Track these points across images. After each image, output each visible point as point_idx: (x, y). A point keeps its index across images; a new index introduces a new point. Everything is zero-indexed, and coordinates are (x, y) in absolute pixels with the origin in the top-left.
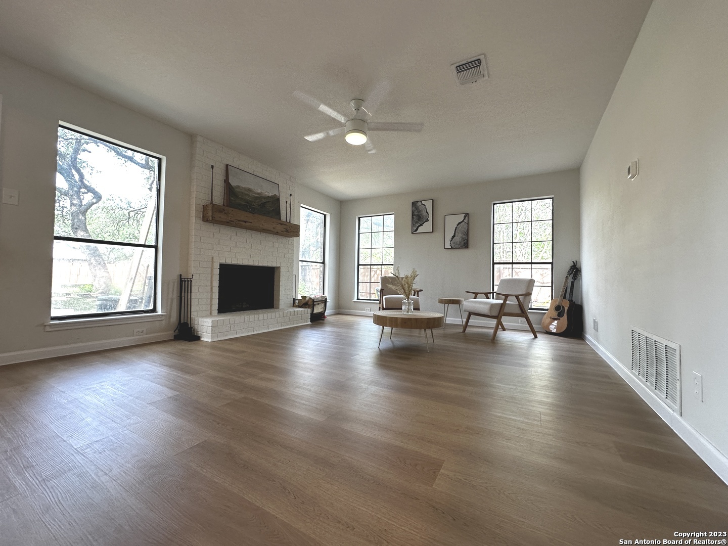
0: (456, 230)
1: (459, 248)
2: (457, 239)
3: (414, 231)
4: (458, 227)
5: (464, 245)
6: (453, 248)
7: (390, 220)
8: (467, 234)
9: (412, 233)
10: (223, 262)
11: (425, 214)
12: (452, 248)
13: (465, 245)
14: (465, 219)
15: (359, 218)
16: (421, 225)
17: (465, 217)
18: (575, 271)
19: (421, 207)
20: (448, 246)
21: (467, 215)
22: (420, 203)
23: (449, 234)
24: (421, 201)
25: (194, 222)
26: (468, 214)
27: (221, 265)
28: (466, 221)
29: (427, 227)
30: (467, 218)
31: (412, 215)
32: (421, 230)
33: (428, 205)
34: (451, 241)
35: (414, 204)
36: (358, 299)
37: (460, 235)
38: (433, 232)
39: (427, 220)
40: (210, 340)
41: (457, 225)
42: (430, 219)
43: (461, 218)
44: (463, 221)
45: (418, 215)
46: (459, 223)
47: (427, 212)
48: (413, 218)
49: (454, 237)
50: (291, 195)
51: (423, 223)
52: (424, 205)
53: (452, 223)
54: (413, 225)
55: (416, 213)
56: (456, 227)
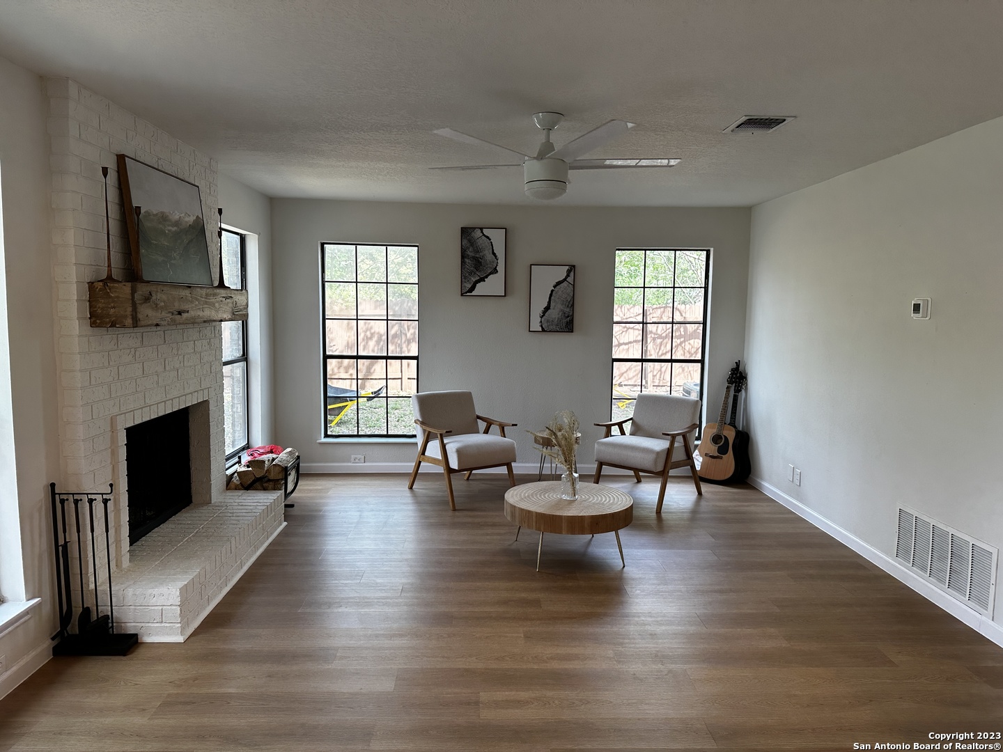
0: (551, 295)
1: (558, 331)
2: (554, 313)
3: (467, 291)
4: (556, 289)
5: (566, 327)
6: (546, 331)
8: (572, 305)
9: (462, 295)
11: (489, 257)
12: (543, 330)
13: (568, 325)
14: (568, 275)
15: (323, 244)
16: (482, 280)
17: (569, 272)
18: (738, 378)
19: (482, 242)
20: (536, 326)
21: (572, 268)
22: (478, 233)
23: (539, 304)
24: (481, 229)
25: (77, 332)
26: (574, 266)
28: (570, 279)
29: (493, 285)
30: (572, 274)
31: (463, 257)
32: (481, 289)
33: (497, 237)
34: (541, 317)
35: (466, 232)
36: (326, 436)
37: (560, 306)
38: (505, 296)
39: (495, 271)
40: (181, 639)
41: (555, 287)
42: (501, 268)
43: (561, 273)
44: (565, 280)
45: (473, 257)
46: (559, 283)
47: (494, 254)
48: (463, 263)
49: (547, 308)
51: (487, 277)
52: (488, 237)
53: (545, 280)
54: (464, 278)
55: (470, 253)
56: (552, 291)
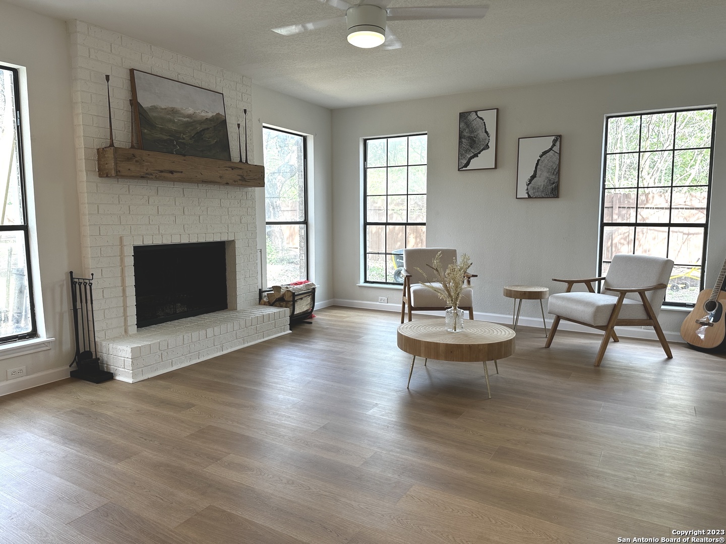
0: (537, 164)
1: (543, 198)
2: (540, 181)
3: (463, 167)
4: (542, 159)
5: (552, 193)
6: (532, 198)
7: (419, 145)
8: (558, 172)
9: (459, 170)
10: (139, 243)
11: (482, 135)
12: (529, 197)
13: (554, 191)
14: (554, 145)
15: (365, 141)
16: (476, 155)
17: (555, 142)
19: (477, 123)
20: (523, 193)
21: (558, 138)
22: (473, 116)
23: (526, 172)
24: (476, 112)
25: (85, 179)
26: (560, 136)
27: (137, 249)
28: (556, 149)
29: (485, 159)
30: (558, 143)
31: (460, 138)
32: (474, 164)
33: (489, 118)
34: (528, 185)
35: (463, 116)
36: (366, 281)
37: (545, 174)
38: (496, 168)
39: (487, 147)
40: (130, 381)
41: (541, 156)
42: (492, 144)
43: (547, 143)
44: (551, 149)
45: (469, 137)
46: (545, 153)
47: (486, 132)
48: (460, 143)
49: (533, 177)
50: (245, 111)
51: (479, 153)
52: (481, 118)
53: (531, 151)
54: (461, 155)
55: (466, 134)
56: (538, 161)
